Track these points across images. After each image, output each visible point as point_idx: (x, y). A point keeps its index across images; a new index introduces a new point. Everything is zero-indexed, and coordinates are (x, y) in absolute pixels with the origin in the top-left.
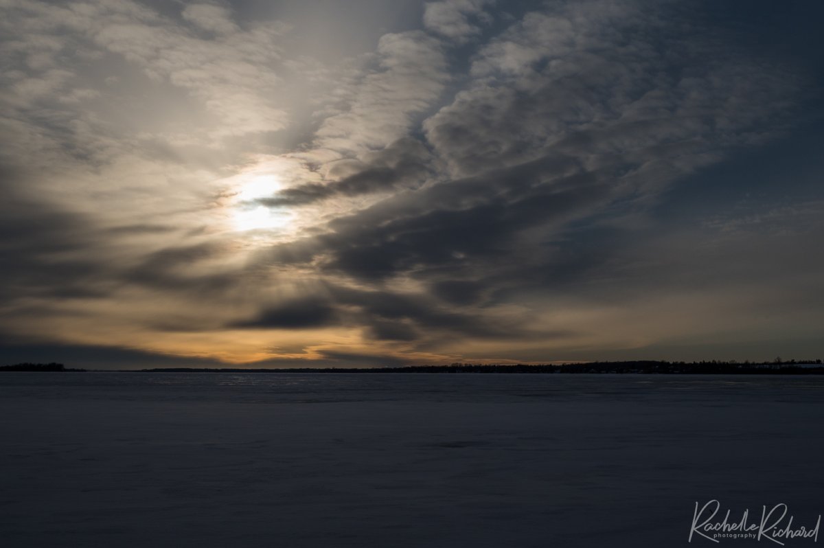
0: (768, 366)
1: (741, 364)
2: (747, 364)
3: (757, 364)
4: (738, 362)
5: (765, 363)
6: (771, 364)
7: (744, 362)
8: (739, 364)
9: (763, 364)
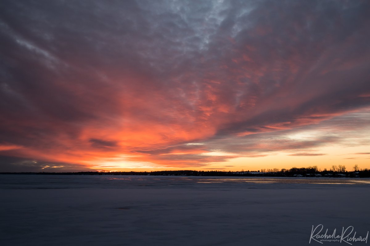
0: (238, 173)
1: (228, 172)
2: (230, 172)
3: (234, 172)
4: (226, 171)
5: (237, 172)
6: (239, 172)
7: (228, 171)
8: (227, 172)
9: (236, 172)
